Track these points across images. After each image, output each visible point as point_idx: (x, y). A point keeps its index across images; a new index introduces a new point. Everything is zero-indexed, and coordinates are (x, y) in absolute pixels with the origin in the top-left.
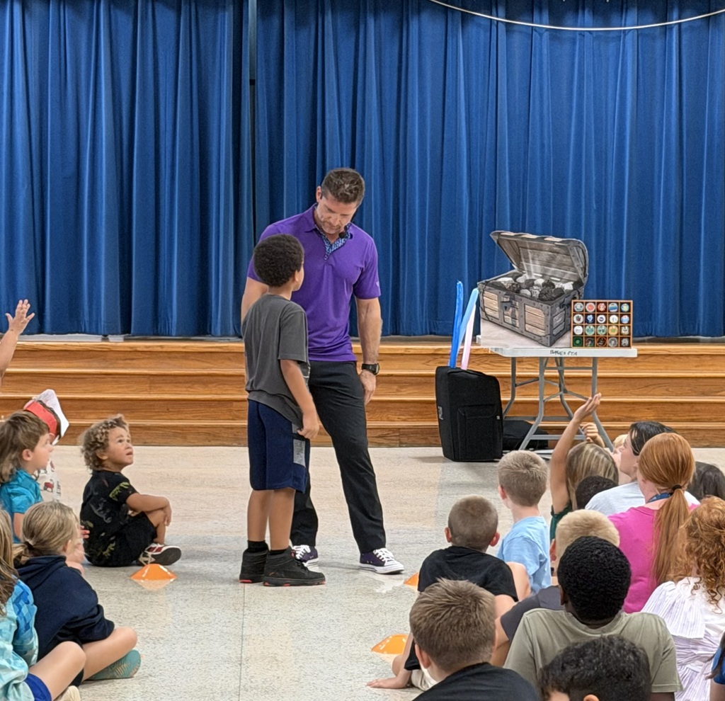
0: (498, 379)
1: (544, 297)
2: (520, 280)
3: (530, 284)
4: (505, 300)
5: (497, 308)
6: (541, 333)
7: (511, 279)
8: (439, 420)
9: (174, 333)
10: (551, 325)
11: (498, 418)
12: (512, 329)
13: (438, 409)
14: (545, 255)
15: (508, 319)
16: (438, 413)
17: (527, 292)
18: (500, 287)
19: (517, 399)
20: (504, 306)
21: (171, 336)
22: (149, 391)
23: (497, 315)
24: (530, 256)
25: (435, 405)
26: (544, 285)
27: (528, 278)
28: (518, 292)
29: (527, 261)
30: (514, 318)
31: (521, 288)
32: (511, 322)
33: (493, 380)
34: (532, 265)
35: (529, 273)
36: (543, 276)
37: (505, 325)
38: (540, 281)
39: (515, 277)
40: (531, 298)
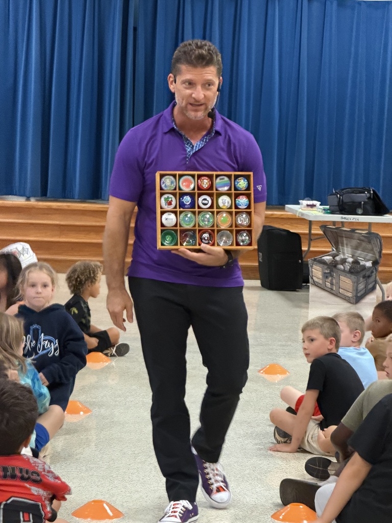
0: (301, 236)
1: (352, 271)
2: (338, 258)
3: (344, 261)
4: (327, 271)
5: (321, 277)
6: (350, 295)
7: (331, 257)
8: (259, 262)
9: (76, 197)
10: (357, 290)
11: (300, 261)
12: (330, 292)
13: (258, 254)
14: (354, 242)
15: (328, 284)
16: (259, 257)
17: (341, 267)
18: (323, 263)
19: (312, 249)
20: (326, 276)
21: (74, 199)
22: (60, 236)
23: (321, 282)
24: (345, 242)
25: (257, 251)
26: (353, 262)
27: (342, 257)
28: (335, 266)
29: (343, 245)
30: (332, 284)
31: (337, 264)
32: (330, 287)
33: (297, 237)
34: (345, 248)
35: (344, 254)
36: (353, 256)
37: (326, 288)
38: (351, 260)
39: (334, 256)
40: (344, 271)
